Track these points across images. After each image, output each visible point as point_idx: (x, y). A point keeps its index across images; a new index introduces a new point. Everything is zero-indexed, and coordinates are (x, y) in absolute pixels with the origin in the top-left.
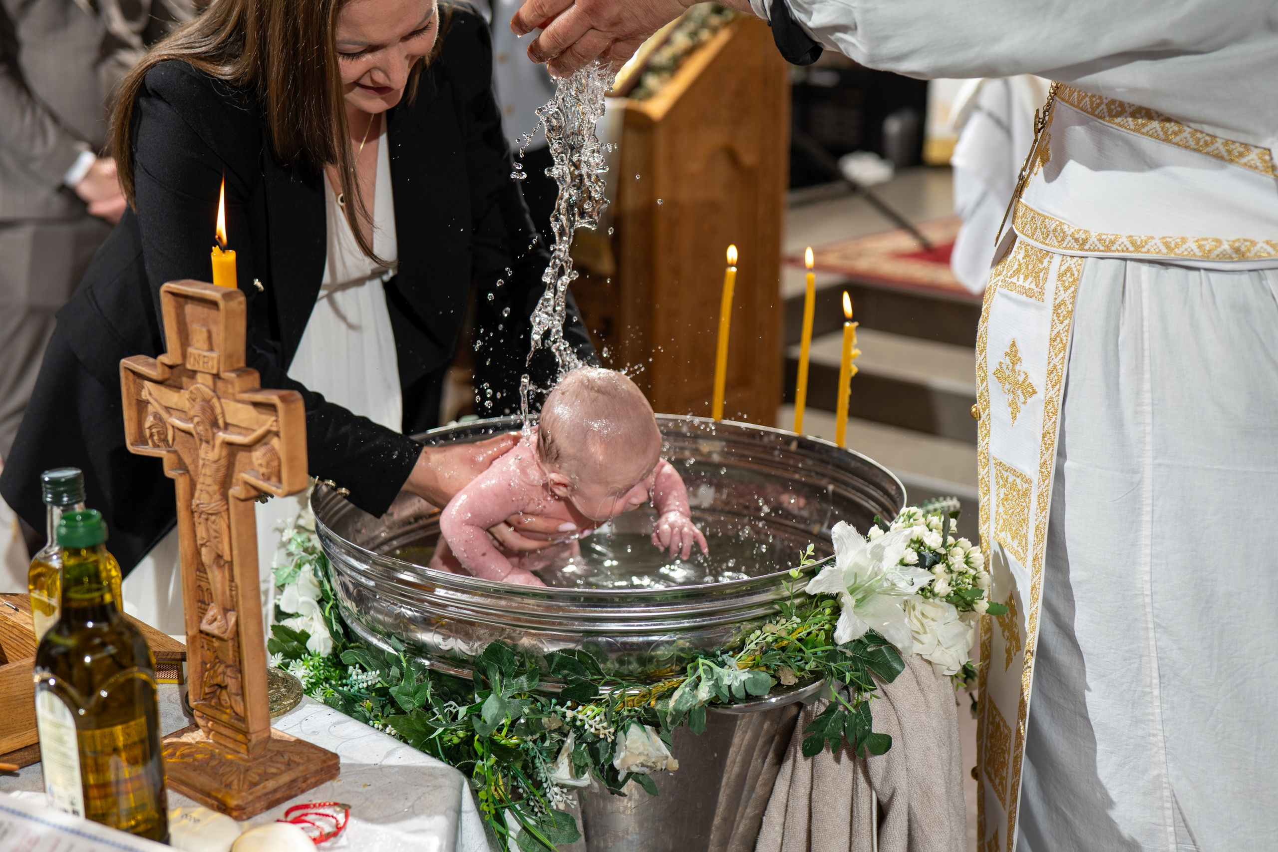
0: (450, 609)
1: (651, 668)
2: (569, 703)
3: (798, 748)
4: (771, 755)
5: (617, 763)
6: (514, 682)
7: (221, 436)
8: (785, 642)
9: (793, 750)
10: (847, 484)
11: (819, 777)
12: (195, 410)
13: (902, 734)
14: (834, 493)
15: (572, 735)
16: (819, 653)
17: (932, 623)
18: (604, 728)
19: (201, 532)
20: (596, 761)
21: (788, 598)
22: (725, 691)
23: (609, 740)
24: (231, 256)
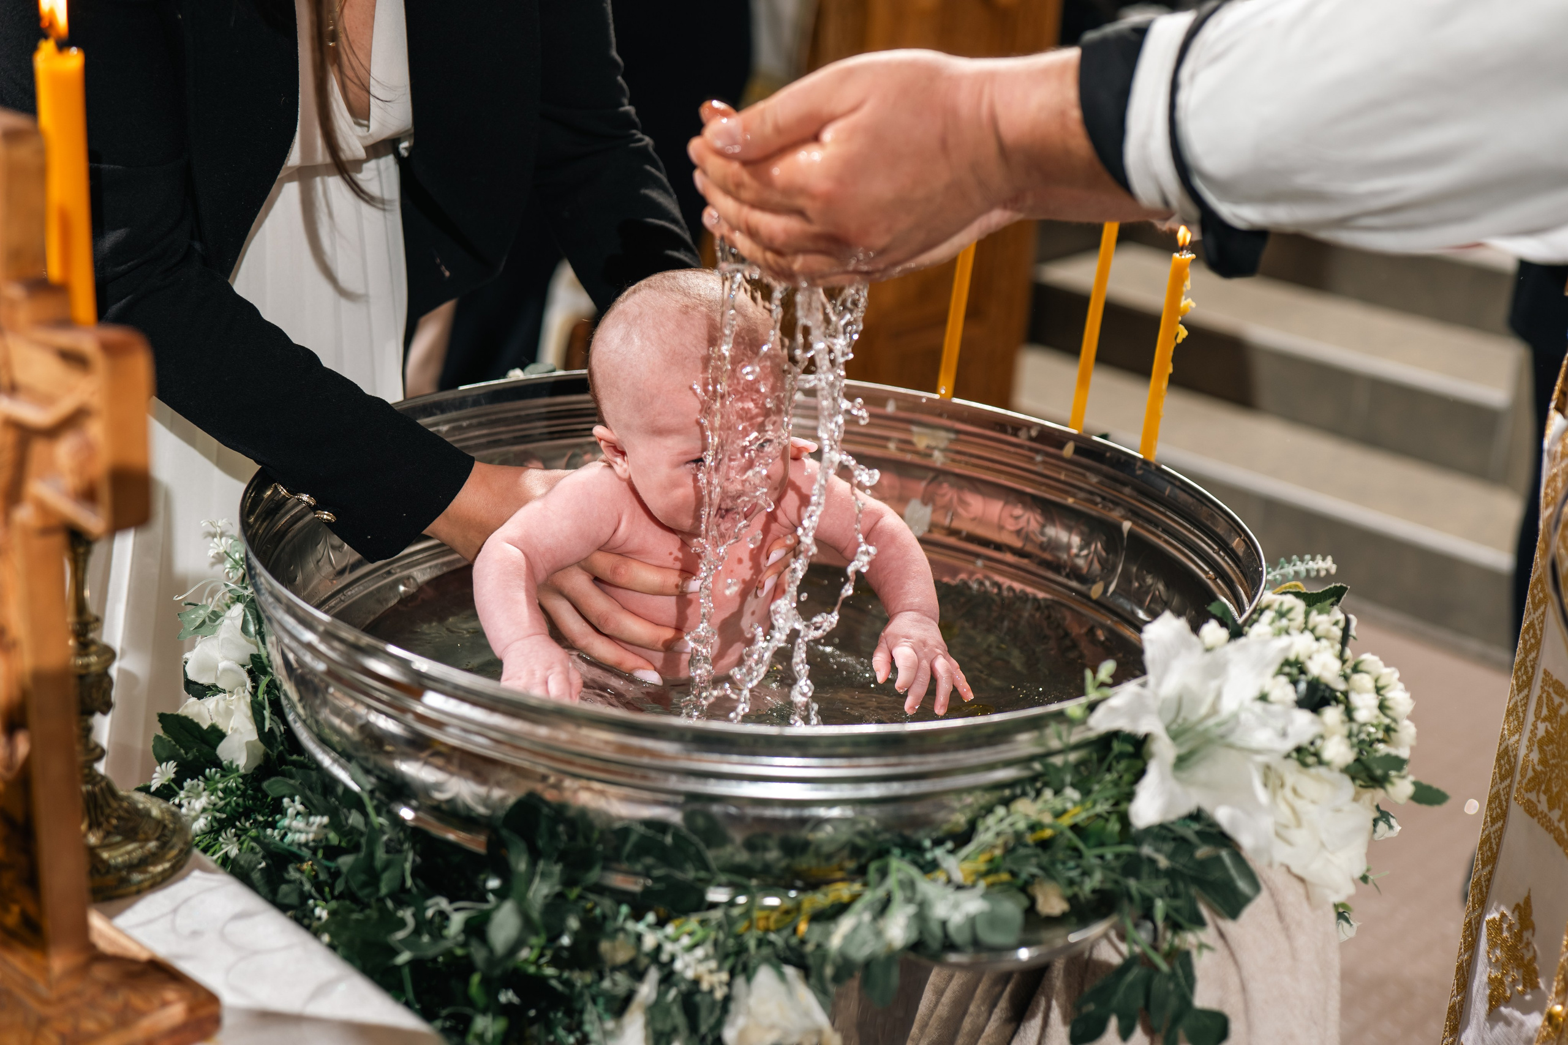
0: (451, 730)
1: (805, 863)
2: (651, 917)
3: (1054, 1003)
4: (1003, 1004)
5: (729, 1035)
9: (1043, 1002)
10: (1156, 523)
13: (1247, 1010)
14: (1131, 532)
15: (653, 975)
16: (1109, 856)
17: (1311, 807)
18: (711, 972)
20: (693, 1027)
21: (1060, 752)
22: (936, 930)
23: (718, 995)
24: (74, 59)
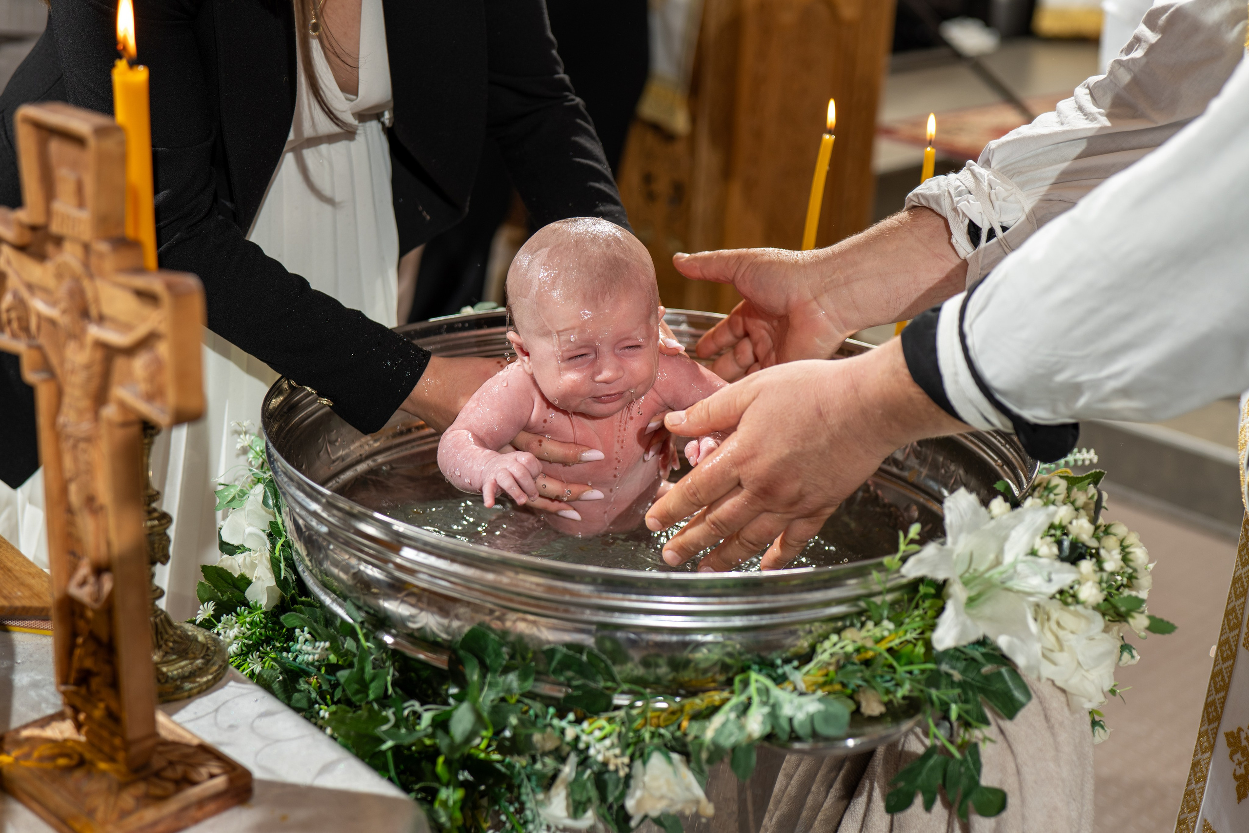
0: (421, 576)
1: (687, 675)
2: (571, 716)
3: (876, 785)
4: (837, 785)
5: (630, 804)
6: (501, 680)
7: (94, 332)
8: (870, 654)
9: (867, 784)
11: (900, 826)
12: (62, 290)
13: (1021, 788)
15: (573, 759)
16: (916, 672)
17: (1071, 636)
18: (616, 756)
19: (68, 462)
20: (603, 798)
21: (880, 593)
23: (622, 773)
24: (141, 74)
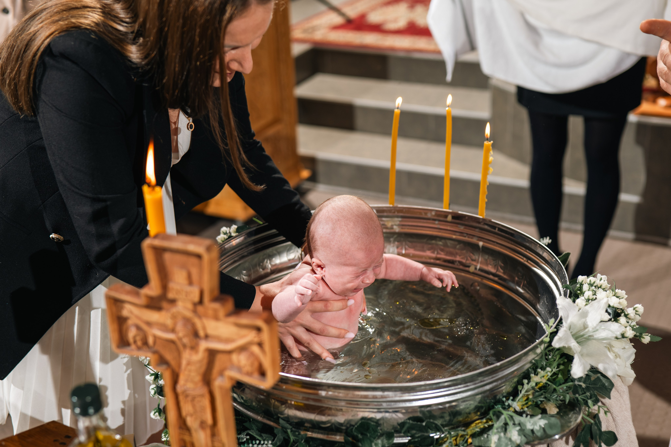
6: (379, 442)
7: (204, 344)
8: (542, 384)
10: (493, 241)
12: (179, 325)
14: (483, 247)
22: (530, 433)
